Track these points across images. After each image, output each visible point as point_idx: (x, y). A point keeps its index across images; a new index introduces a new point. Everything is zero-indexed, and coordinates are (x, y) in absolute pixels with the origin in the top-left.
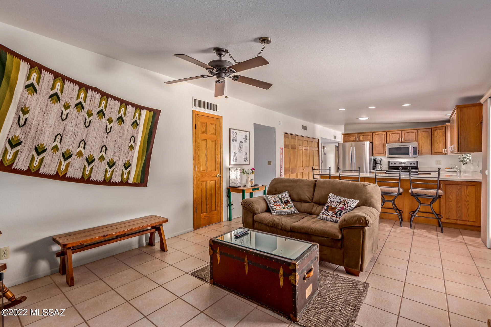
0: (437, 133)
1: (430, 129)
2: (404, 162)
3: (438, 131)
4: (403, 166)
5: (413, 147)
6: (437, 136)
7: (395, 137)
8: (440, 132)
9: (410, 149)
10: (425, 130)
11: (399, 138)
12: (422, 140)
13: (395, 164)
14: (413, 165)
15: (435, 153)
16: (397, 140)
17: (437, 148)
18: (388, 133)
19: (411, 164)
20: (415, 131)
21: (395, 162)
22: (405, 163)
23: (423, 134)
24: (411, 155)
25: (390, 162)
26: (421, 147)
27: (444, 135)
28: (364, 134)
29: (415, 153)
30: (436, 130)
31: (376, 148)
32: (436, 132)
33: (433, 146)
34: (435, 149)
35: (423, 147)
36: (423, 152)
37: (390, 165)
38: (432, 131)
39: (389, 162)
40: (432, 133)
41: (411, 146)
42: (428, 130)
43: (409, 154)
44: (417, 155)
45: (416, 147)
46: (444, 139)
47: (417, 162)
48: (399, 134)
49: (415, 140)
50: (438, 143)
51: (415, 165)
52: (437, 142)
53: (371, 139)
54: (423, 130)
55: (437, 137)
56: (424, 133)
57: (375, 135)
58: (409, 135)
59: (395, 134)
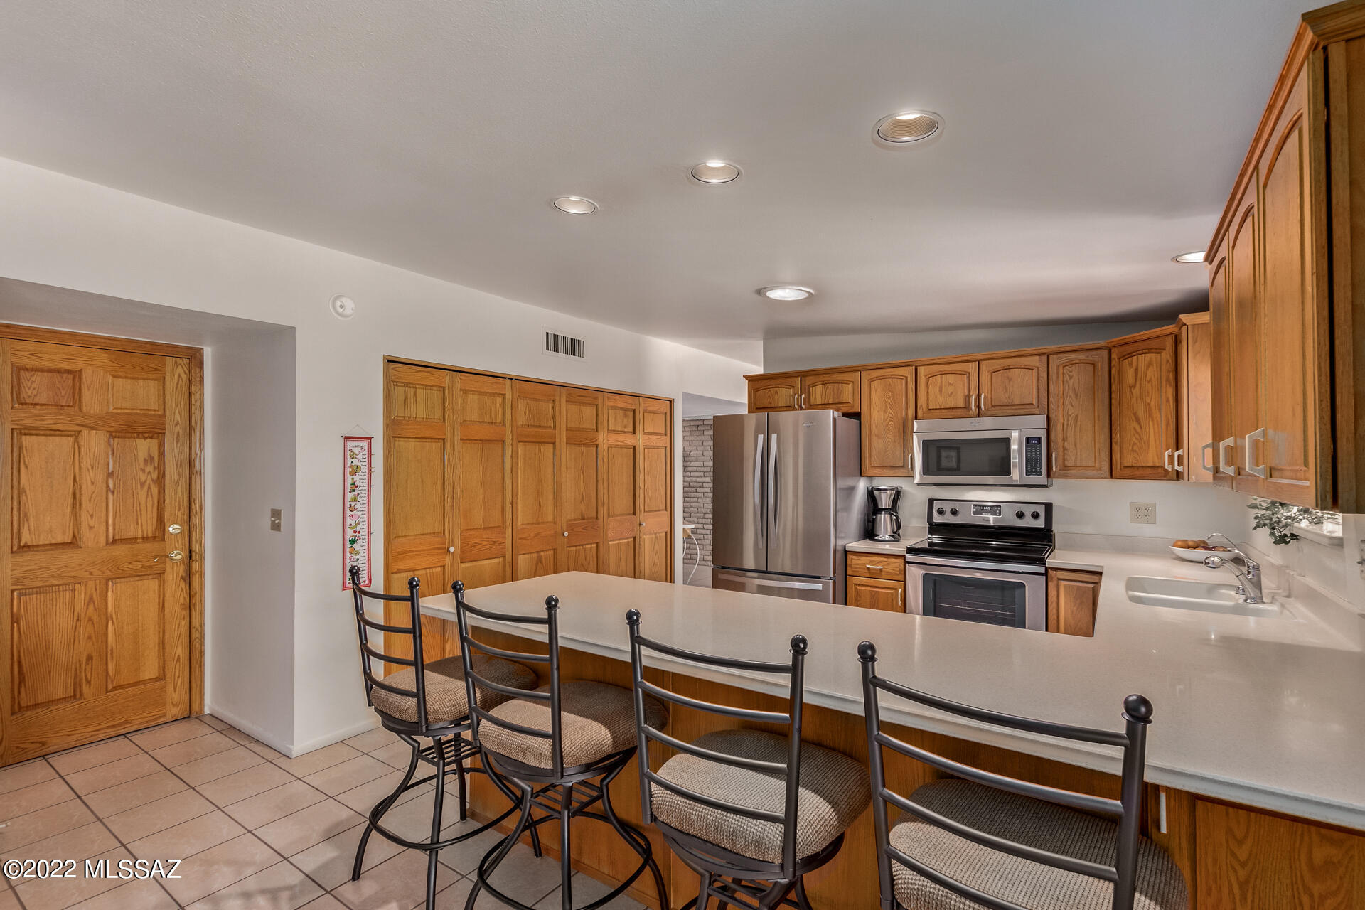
0: (1136, 371)
1: (1105, 352)
2: (992, 507)
3: (1142, 360)
4: (992, 524)
5: (1028, 439)
6: (1138, 385)
7: (951, 389)
8: (1150, 364)
9: (1014, 447)
10: (1082, 356)
11: (968, 397)
12: (1067, 403)
13: (954, 512)
14: (1028, 522)
15: (1127, 471)
16: (961, 403)
17: (1134, 444)
18: (922, 370)
19: (1020, 515)
20: (1034, 361)
21: (956, 506)
22: (994, 509)
23: (1071, 377)
24: (1016, 475)
25: (937, 505)
26: (1064, 440)
27: (1168, 380)
28: (826, 378)
29: (1032, 466)
30: (1130, 355)
31: (874, 439)
32: (1131, 365)
33: (1116, 437)
34: (1127, 448)
35: (1070, 439)
36: (1070, 462)
37: (937, 519)
38: (1113, 363)
39: (931, 502)
40: (1113, 371)
41: (1015, 434)
42: (1094, 356)
43: (1007, 472)
44: (1042, 479)
45: (1039, 439)
46: (1168, 401)
47: (1049, 507)
48: (969, 377)
49: (1035, 402)
50: (1138, 420)
51: (1040, 523)
52: (1135, 414)
53: (853, 400)
54: (1072, 356)
55: (1136, 391)
56: (1075, 371)
57: (871, 381)
58: (1010, 380)
59: (952, 378)
